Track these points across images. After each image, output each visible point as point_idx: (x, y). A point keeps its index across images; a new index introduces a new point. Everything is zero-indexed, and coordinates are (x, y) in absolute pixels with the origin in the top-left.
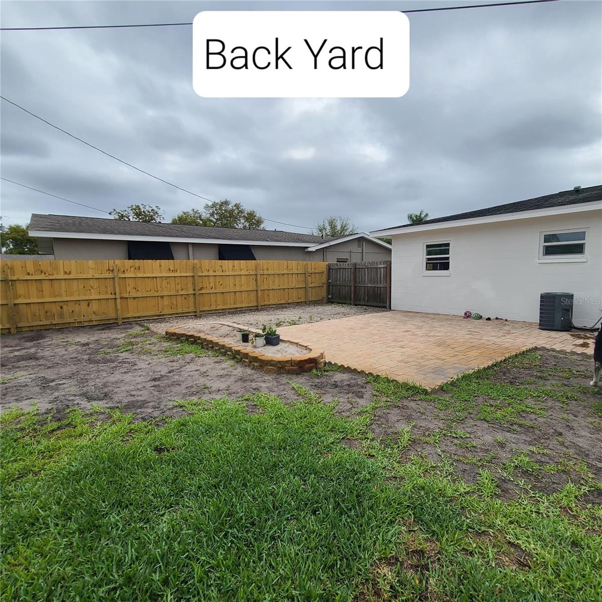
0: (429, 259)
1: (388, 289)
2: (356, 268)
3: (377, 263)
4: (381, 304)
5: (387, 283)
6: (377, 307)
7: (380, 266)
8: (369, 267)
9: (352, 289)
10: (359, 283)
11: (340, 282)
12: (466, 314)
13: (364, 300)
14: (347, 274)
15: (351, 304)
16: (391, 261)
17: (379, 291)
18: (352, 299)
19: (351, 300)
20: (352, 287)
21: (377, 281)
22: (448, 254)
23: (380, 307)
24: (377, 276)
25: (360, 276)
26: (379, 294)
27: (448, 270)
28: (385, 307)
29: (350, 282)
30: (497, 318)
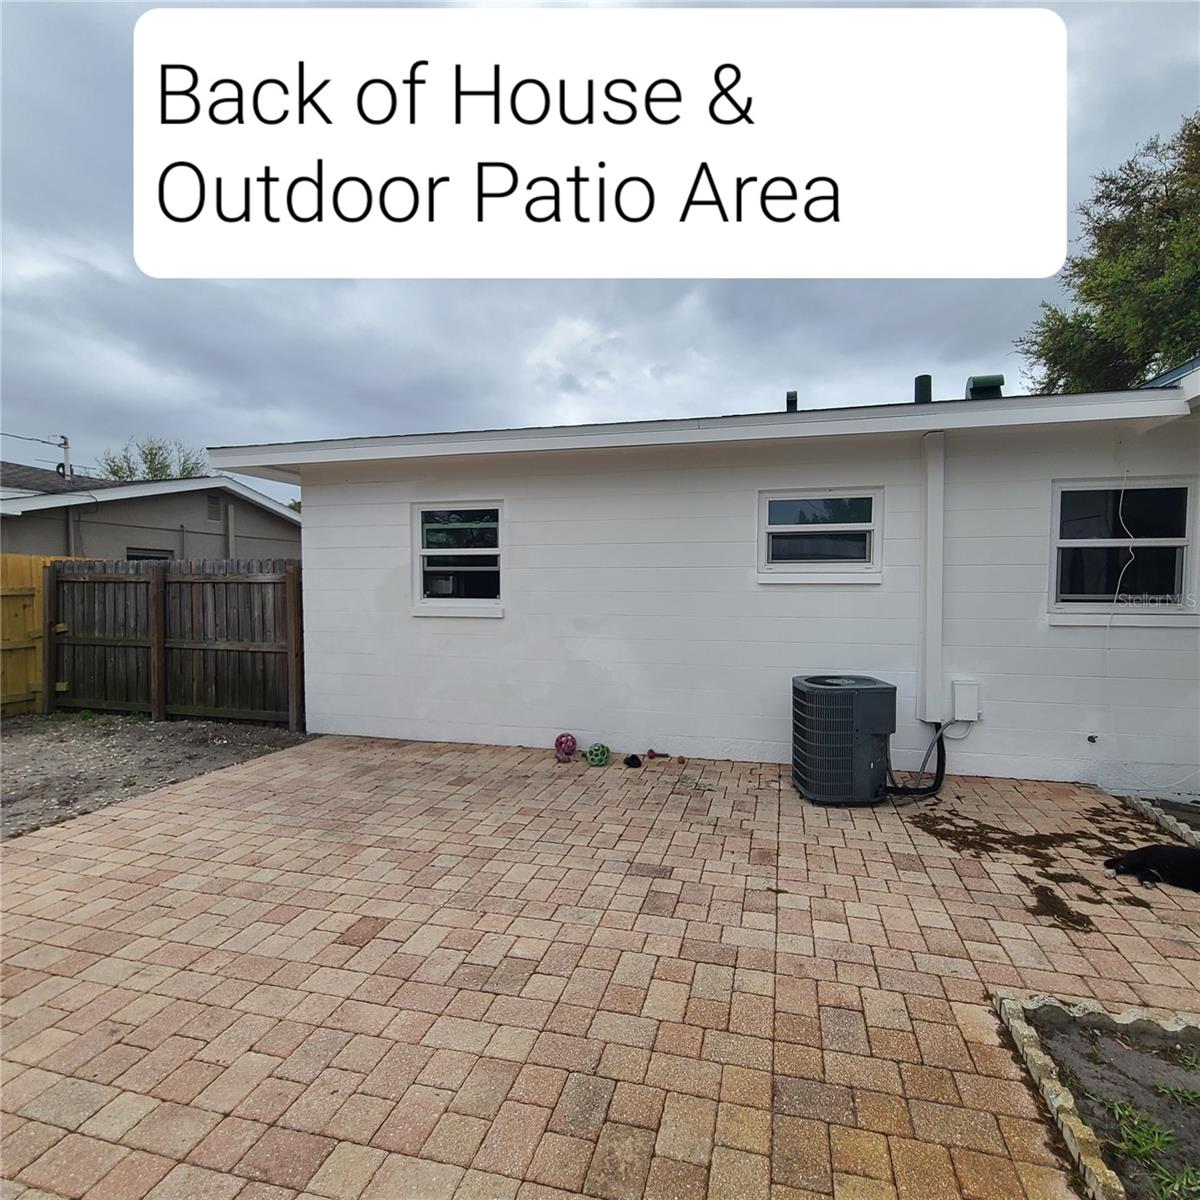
0: (431, 560)
1: (292, 659)
2: (166, 584)
3: (249, 567)
4: (269, 714)
5: (286, 637)
6: (253, 722)
7: (262, 578)
8: (220, 579)
9: (154, 657)
10: (182, 636)
11: (103, 629)
12: (559, 743)
13: (203, 699)
14: (131, 603)
15: (150, 715)
16: (300, 562)
17: (259, 666)
18: (154, 694)
19: (148, 698)
20: (154, 651)
21: (252, 631)
22: (495, 545)
23: (265, 723)
24: (251, 612)
25: (187, 613)
26: (260, 674)
27: (495, 597)
28: (283, 724)
29: (147, 631)
30: (652, 755)
